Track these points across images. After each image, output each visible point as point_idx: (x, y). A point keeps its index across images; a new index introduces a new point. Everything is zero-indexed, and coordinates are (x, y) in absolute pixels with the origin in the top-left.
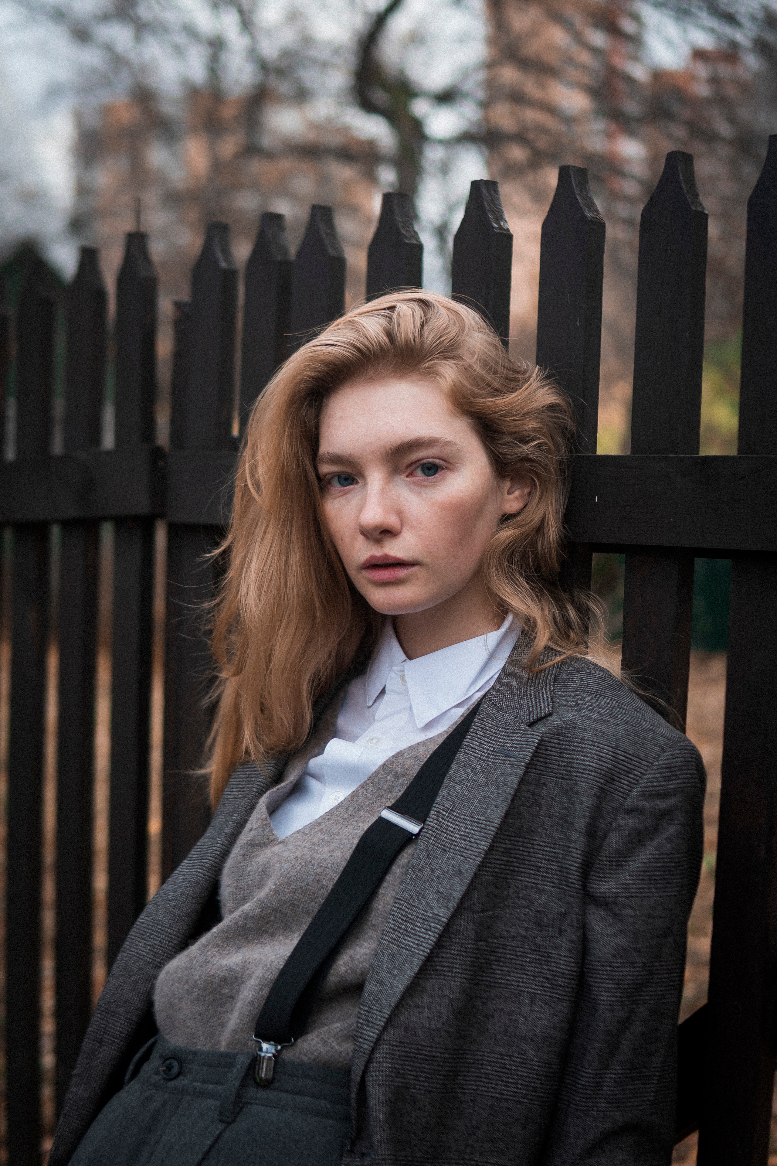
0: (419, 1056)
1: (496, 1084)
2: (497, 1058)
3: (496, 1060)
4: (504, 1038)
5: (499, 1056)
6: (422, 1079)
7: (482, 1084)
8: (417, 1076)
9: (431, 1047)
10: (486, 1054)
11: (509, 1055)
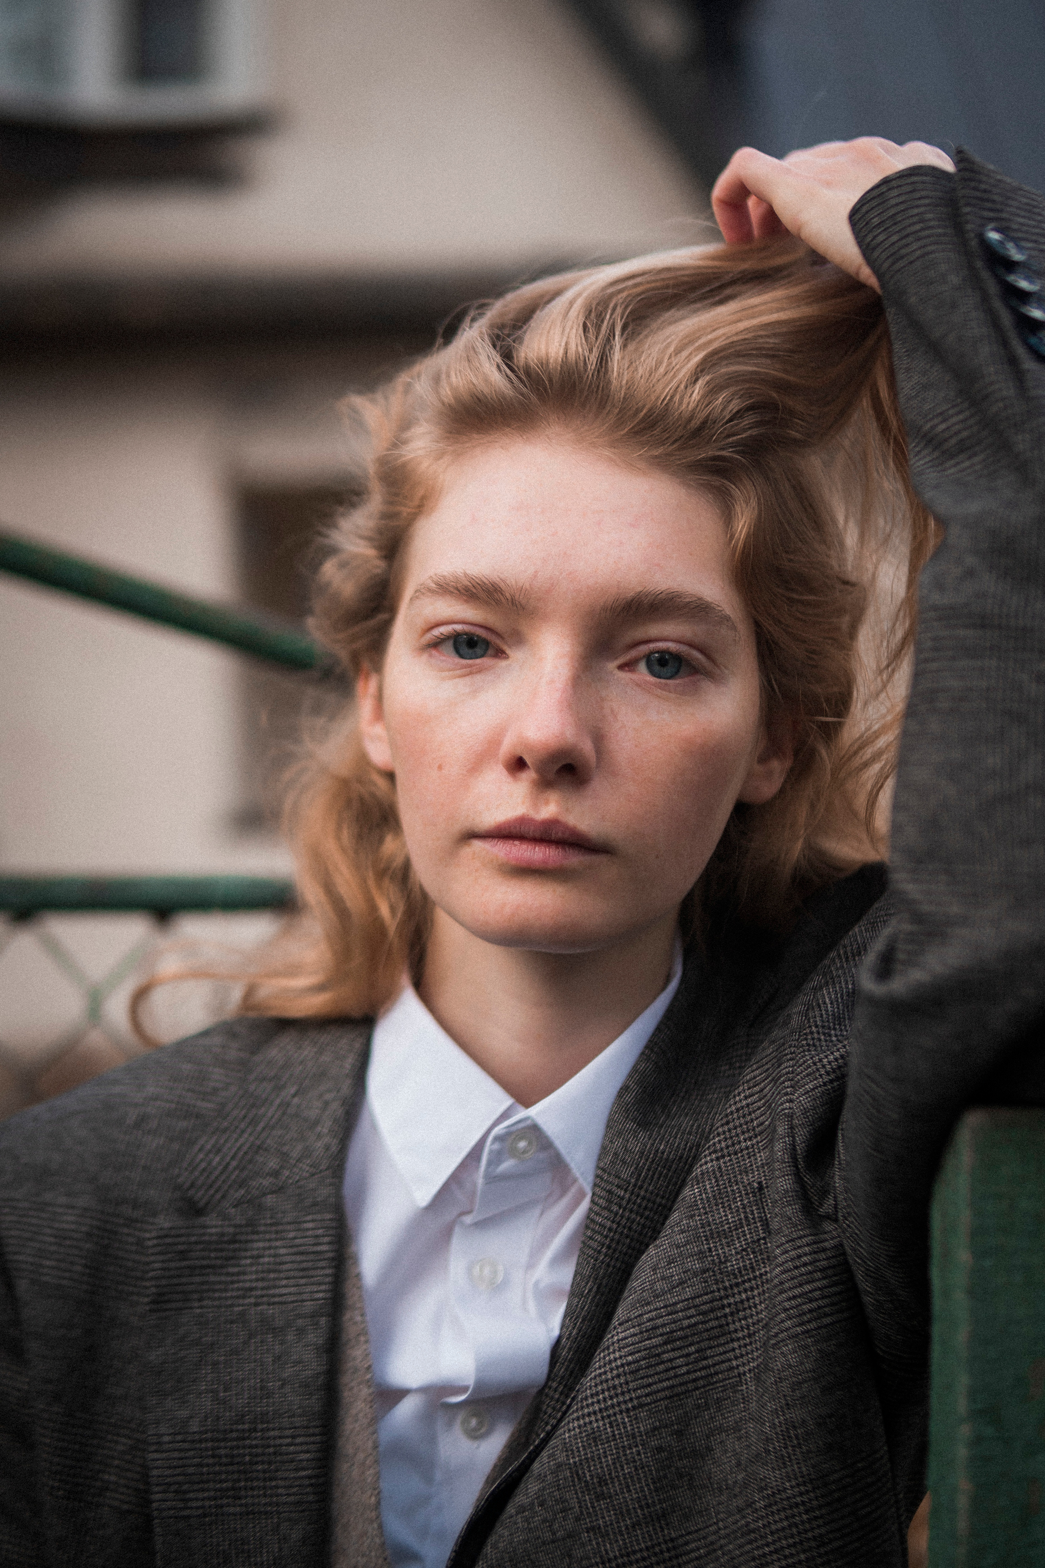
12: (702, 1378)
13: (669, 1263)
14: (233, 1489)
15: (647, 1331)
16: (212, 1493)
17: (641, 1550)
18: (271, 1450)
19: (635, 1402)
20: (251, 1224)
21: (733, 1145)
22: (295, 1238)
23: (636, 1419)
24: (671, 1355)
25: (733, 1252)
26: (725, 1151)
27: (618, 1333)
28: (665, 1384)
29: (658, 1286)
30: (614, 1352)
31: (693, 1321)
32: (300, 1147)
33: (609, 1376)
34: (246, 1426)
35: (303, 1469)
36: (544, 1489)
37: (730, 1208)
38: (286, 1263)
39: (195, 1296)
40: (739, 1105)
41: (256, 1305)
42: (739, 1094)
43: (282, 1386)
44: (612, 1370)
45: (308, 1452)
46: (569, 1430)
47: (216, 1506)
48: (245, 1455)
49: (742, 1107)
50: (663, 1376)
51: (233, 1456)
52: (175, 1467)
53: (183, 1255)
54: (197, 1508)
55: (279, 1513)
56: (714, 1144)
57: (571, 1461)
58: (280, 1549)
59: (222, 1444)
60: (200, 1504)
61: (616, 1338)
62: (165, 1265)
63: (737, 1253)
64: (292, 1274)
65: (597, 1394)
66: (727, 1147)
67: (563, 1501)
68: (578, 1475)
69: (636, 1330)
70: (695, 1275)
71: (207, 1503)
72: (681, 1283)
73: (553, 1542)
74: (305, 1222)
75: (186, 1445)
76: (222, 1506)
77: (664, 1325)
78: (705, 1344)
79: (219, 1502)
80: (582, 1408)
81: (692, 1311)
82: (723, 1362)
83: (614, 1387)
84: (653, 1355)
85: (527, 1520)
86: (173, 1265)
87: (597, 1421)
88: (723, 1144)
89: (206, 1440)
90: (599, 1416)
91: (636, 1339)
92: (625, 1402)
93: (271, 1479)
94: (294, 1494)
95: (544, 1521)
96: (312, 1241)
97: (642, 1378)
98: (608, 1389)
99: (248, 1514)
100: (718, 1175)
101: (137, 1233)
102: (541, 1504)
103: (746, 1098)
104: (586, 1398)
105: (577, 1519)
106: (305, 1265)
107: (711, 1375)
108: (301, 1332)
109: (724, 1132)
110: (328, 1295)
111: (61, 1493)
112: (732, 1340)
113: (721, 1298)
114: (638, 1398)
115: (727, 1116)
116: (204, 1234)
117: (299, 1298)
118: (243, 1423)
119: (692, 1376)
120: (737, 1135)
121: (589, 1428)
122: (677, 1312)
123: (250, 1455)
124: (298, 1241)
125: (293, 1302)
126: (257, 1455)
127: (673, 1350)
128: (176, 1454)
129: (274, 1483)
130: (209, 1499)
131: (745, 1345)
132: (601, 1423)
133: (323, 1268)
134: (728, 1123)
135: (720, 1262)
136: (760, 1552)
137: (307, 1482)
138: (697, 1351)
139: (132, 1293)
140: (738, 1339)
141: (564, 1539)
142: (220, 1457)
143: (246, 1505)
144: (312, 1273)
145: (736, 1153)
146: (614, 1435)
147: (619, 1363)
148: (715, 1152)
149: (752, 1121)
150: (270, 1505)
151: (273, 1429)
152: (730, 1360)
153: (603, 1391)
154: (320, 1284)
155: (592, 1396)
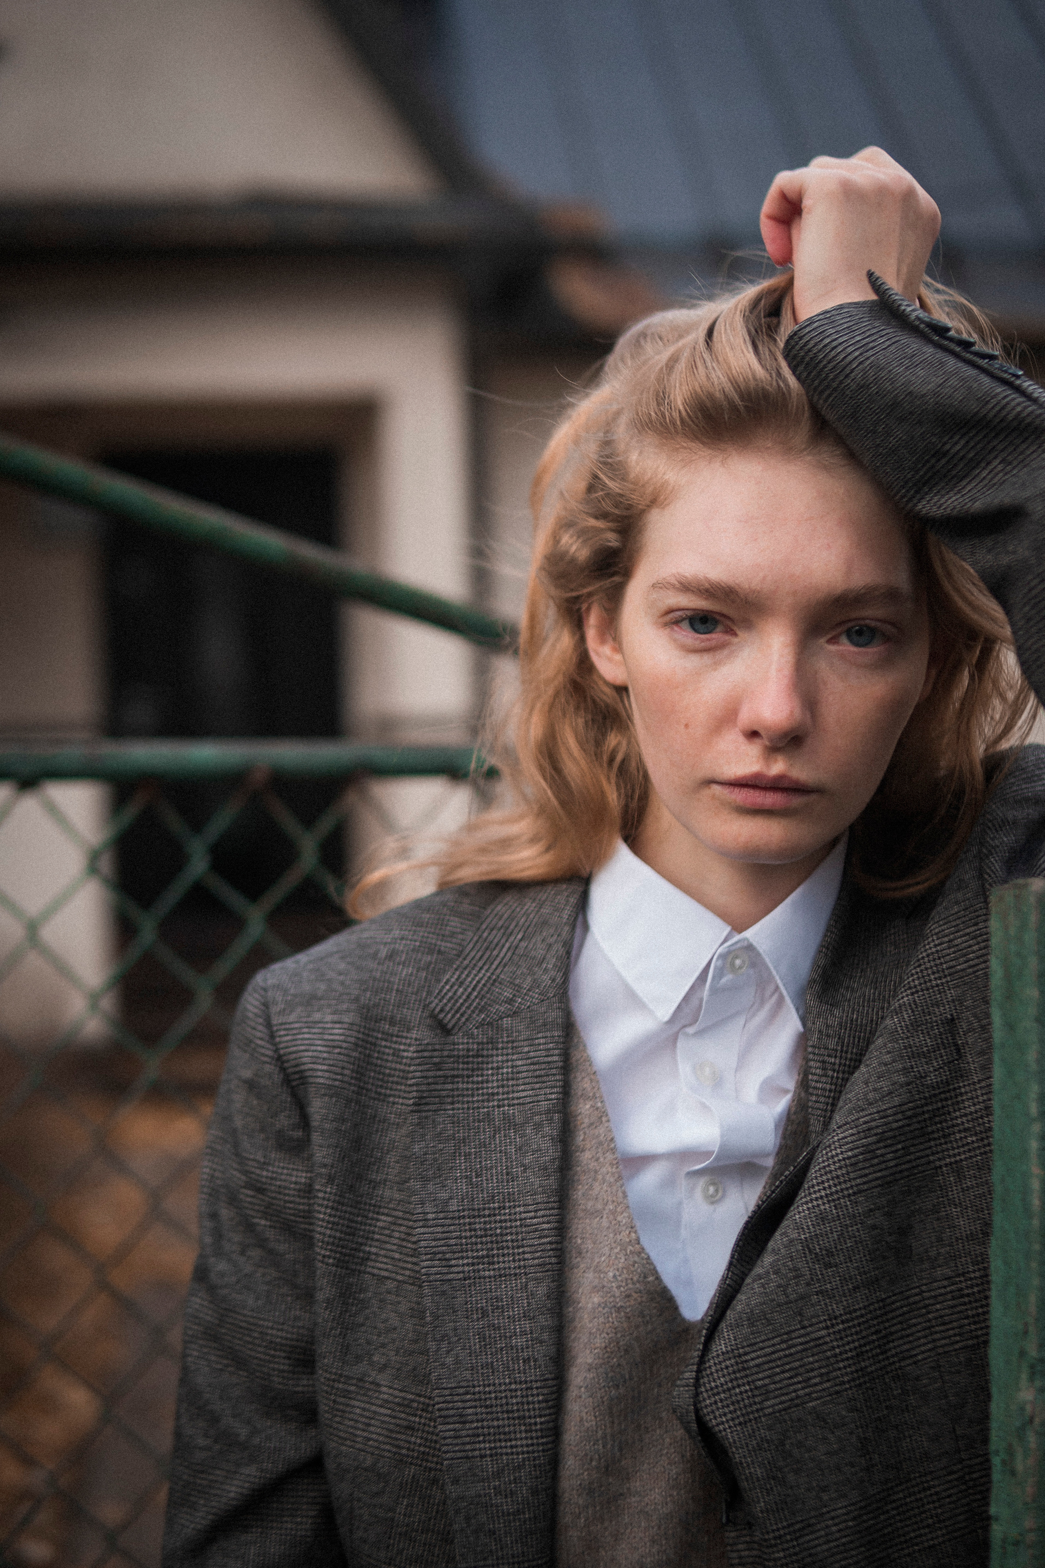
0: (793, 1350)
1: (961, 1327)
2: (945, 1287)
3: (943, 1291)
4: (942, 1251)
5: (945, 1283)
6: (817, 1380)
7: (938, 1336)
8: (804, 1381)
9: (804, 1328)
10: (924, 1288)
11: (960, 1272)
12: (907, 1170)
13: (879, 1078)
14: (488, 1256)
15: (864, 1131)
16: (470, 1261)
17: (860, 1309)
18: (518, 1223)
19: (855, 1189)
20: (491, 1041)
21: (925, 982)
22: (529, 1052)
23: (856, 1203)
24: (883, 1151)
25: (931, 1069)
26: (919, 988)
27: (837, 1134)
28: (879, 1174)
29: (871, 1096)
30: (835, 1149)
31: (900, 1123)
32: (529, 979)
33: (833, 1167)
34: (496, 1205)
35: (546, 1237)
36: (778, 1260)
37: (929, 1035)
38: (522, 1072)
39: (449, 1100)
40: (929, 951)
41: (499, 1106)
42: (929, 944)
43: (525, 1171)
44: (834, 1163)
45: (548, 1223)
46: (799, 1213)
47: (474, 1271)
48: (496, 1229)
49: (933, 953)
50: (876, 1168)
51: (486, 1230)
52: (439, 1239)
53: (438, 1066)
54: (458, 1273)
55: (526, 1274)
56: (909, 983)
57: (803, 1237)
58: (529, 1304)
59: (477, 1220)
60: (460, 1269)
61: (836, 1138)
62: (425, 1074)
63: (935, 1070)
64: (527, 1080)
65: (823, 1182)
66: (920, 984)
67: (795, 1269)
68: (809, 1248)
69: (854, 1131)
70: (902, 1086)
71: (466, 1269)
72: (890, 1093)
73: (786, 1303)
74: (538, 1038)
75: (448, 1222)
76: (479, 1271)
77: (877, 1127)
78: (908, 1143)
79: (476, 1267)
80: (810, 1194)
81: (900, 1116)
82: (922, 1157)
83: (838, 1177)
84: (868, 1151)
85: (763, 1286)
86: (430, 1074)
87: (824, 1204)
88: (917, 982)
89: (464, 1217)
90: (825, 1200)
91: (854, 1138)
92: (847, 1189)
93: (518, 1247)
94: (538, 1258)
95: (779, 1286)
96: (544, 1053)
97: (860, 1170)
98: (833, 1179)
99: (500, 1276)
100: (914, 1006)
101: (393, 1046)
102: (776, 1273)
103: (936, 946)
104: (813, 1186)
105: (808, 1284)
106: (538, 1073)
107: (913, 1167)
108: (538, 1126)
109: (917, 973)
110: (561, 1096)
111: (331, 1261)
112: (930, 1140)
113: (922, 1106)
114: (857, 1185)
115: (918, 960)
116: (453, 1050)
117: (536, 1099)
118: (494, 1203)
119: (899, 1168)
120: (929, 975)
121: (817, 1210)
122: (888, 1116)
123: (501, 1228)
124: (532, 1054)
125: (530, 1103)
126: (506, 1228)
127: (885, 1147)
128: (439, 1229)
129: (521, 1250)
130: (468, 1264)
131: (941, 1144)
132: (827, 1206)
133: (554, 1075)
134: (920, 966)
135: (921, 1077)
136: (974, 1312)
137: (549, 1247)
138: (903, 1148)
139: (390, 1096)
140: (935, 1139)
141: (796, 1301)
142: (475, 1230)
143: (499, 1269)
144: (545, 1079)
145: (928, 989)
146: (838, 1216)
147: (840, 1157)
148: (910, 988)
149: (941, 964)
150: (519, 1267)
151: (519, 1206)
152: (928, 1156)
153: (828, 1180)
154: (552, 1087)
155: (818, 1184)
